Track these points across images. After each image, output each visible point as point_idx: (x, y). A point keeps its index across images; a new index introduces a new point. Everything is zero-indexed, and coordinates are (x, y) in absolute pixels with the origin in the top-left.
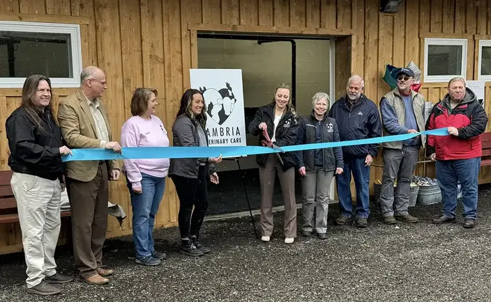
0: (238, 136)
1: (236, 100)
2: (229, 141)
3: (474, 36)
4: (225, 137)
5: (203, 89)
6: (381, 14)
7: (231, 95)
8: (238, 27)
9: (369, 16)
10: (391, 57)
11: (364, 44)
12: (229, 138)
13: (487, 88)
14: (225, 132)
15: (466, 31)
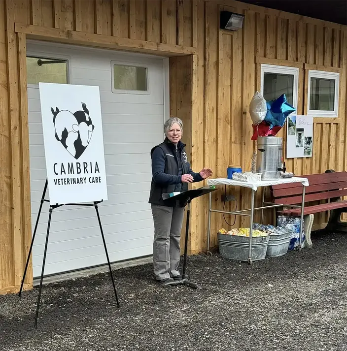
0: (97, 175)
1: (93, 127)
2: (87, 180)
3: (304, 65)
4: (82, 175)
5: (55, 111)
6: (221, 32)
7: (88, 120)
8: (74, 33)
9: (209, 33)
10: (229, 84)
11: (204, 66)
12: (87, 176)
13: (315, 124)
14: (82, 168)
15: (297, 59)
